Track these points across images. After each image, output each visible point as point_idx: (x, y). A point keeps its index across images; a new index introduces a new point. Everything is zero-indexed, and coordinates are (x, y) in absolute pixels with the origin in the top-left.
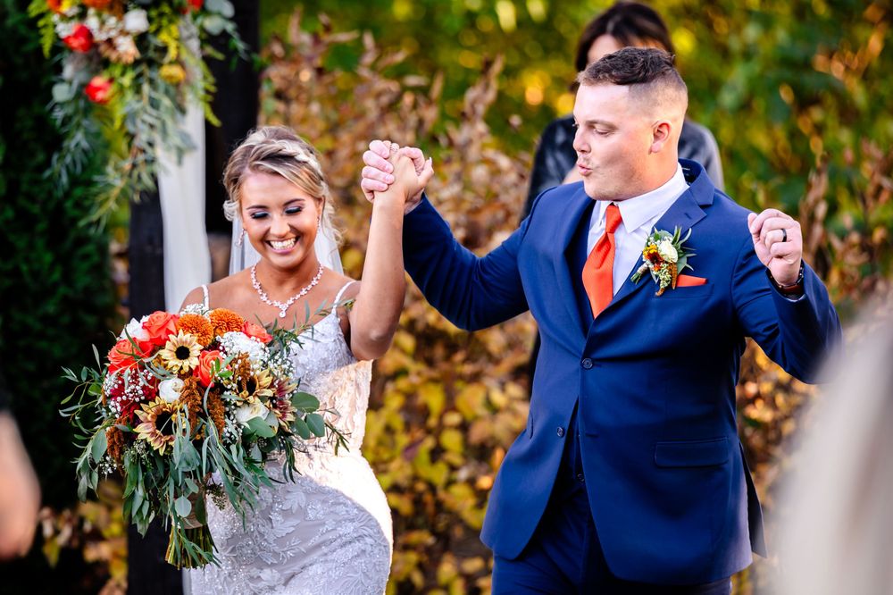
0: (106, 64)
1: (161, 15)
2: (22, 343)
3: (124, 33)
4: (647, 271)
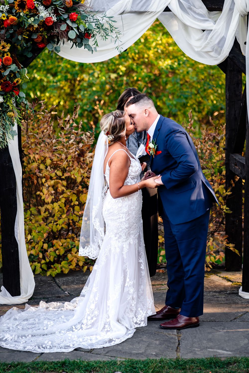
1: (7, 97)
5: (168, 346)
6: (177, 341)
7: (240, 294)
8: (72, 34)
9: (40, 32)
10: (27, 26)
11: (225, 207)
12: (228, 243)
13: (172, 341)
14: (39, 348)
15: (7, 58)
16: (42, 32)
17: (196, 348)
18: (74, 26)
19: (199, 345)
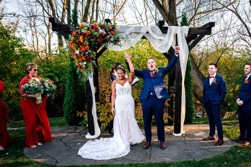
0: (82, 68)
1: (88, 62)
2: (77, 97)
3: (83, 64)
4: (156, 72)
5: (146, 157)
6: (150, 154)
7: (173, 134)
8: (112, 39)
9: (100, 38)
10: (94, 35)
11: (168, 104)
12: (169, 116)
13: (148, 154)
14: (97, 157)
15: (87, 47)
16: (101, 38)
17: (157, 157)
18: (113, 36)
19: (158, 156)
